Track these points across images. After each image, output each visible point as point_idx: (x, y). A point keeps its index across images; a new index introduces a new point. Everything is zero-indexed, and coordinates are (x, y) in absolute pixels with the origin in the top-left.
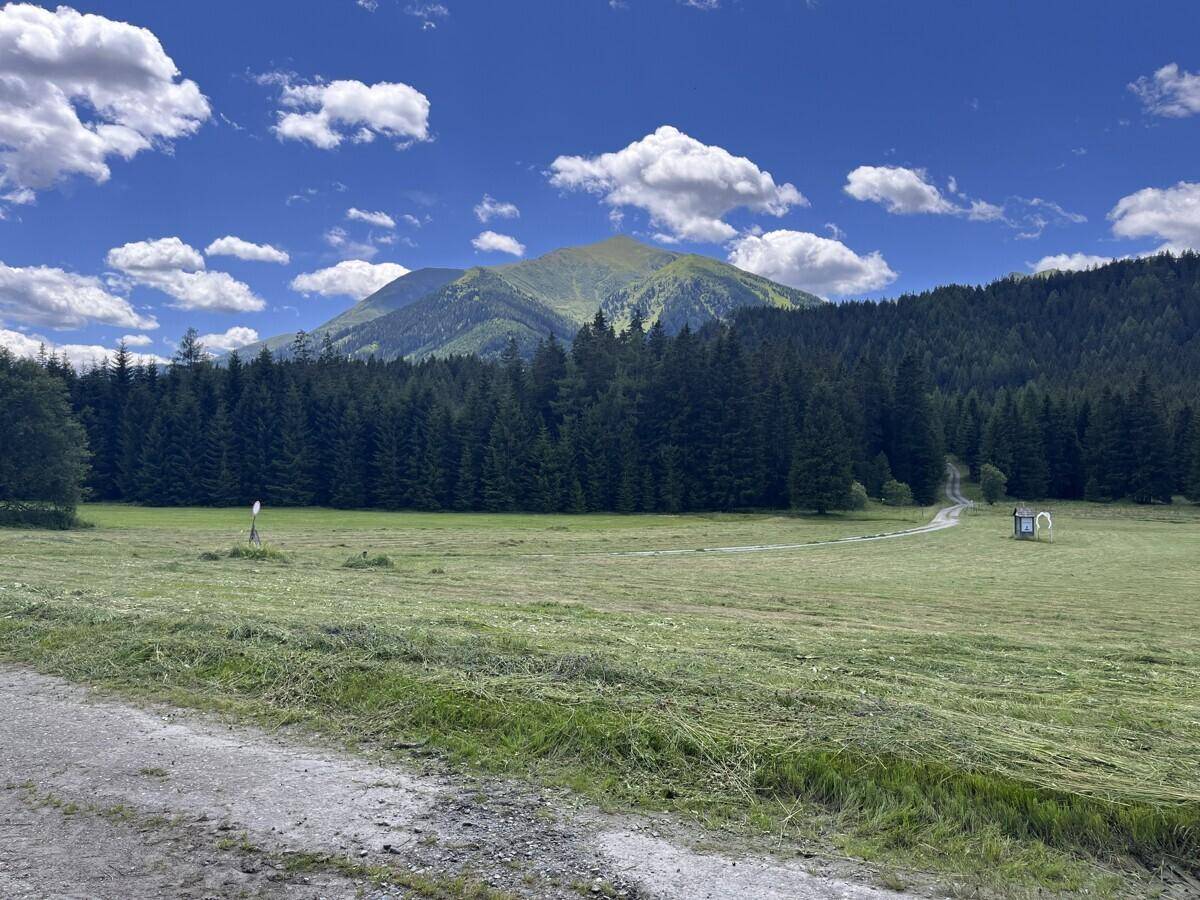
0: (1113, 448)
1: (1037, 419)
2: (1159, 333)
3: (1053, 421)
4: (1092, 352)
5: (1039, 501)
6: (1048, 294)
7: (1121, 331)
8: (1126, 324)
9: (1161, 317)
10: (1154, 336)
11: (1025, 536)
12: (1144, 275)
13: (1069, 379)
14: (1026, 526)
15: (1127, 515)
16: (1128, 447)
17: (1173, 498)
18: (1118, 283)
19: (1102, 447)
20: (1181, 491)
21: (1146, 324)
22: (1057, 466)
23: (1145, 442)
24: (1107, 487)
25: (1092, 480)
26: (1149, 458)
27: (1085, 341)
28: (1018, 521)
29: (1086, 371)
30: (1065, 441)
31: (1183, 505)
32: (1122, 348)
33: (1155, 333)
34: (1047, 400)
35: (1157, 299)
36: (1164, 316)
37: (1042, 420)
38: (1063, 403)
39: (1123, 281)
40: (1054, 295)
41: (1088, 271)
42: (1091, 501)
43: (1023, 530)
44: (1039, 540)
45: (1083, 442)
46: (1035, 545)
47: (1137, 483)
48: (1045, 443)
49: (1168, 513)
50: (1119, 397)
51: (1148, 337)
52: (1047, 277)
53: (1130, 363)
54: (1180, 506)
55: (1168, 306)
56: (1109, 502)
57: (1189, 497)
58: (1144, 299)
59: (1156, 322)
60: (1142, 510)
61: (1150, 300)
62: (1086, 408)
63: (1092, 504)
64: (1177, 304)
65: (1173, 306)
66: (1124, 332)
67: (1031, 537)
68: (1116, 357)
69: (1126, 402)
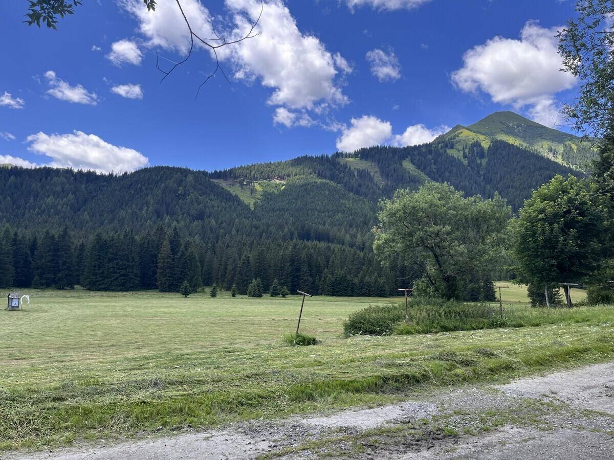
0: (48, 262)
1: (10, 244)
2: (65, 206)
3: (19, 246)
4: (31, 211)
5: (8, 289)
6: (9, 177)
7: (47, 202)
8: (49, 199)
9: (66, 198)
10: (62, 207)
11: (14, 309)
12: (59, 177)
13: (19, 223)
14: (15, 303)
15: (57, 296)
16: (56, 261)
17: (75, 286)
18: (46, 178)
19: (43, 261)
20: (78, 283)
21: (59, 200)
22: (19, 270)
23: (64, 259)
24: (44, 281)
25: (37, 277)
26: (66, 267)
27: (28, 204)
28: (10, 300)
29: (28, 220)
30: (24, 257)
31: (80, 289)
32: (46, 211)
33: (63, 205)
34: (16, 234)
35: (65, 189)
36: (68, 198)
37: (14, 245)
38: (23, 237)
39: (49, 178)
40: (12, 178)
41: (31, 169)
42: (36, 289)
43: (13, 305)
44: (22, 310)
45: (32, 258)
46: (21, 313)
47: (59, 279)
48: (13, 258)
49: (73, 294)
50: (53, 236)
51: (59, 207)
52: (10, 168)
53: (50, 219)
54: (78, 290)
55: (70, 194)
56: (44, 289)
57: (82, 285)
58: (59, 189)
59: (64, 201)
60: (61, 292)
61: (61, 190)
62: (35, 241)
63: (36, 290)
64: (74, 193)
65: (72, 194)
66: (48, 203)
67: (18, 309)
68: (43, 215)
69: (56, 239)
